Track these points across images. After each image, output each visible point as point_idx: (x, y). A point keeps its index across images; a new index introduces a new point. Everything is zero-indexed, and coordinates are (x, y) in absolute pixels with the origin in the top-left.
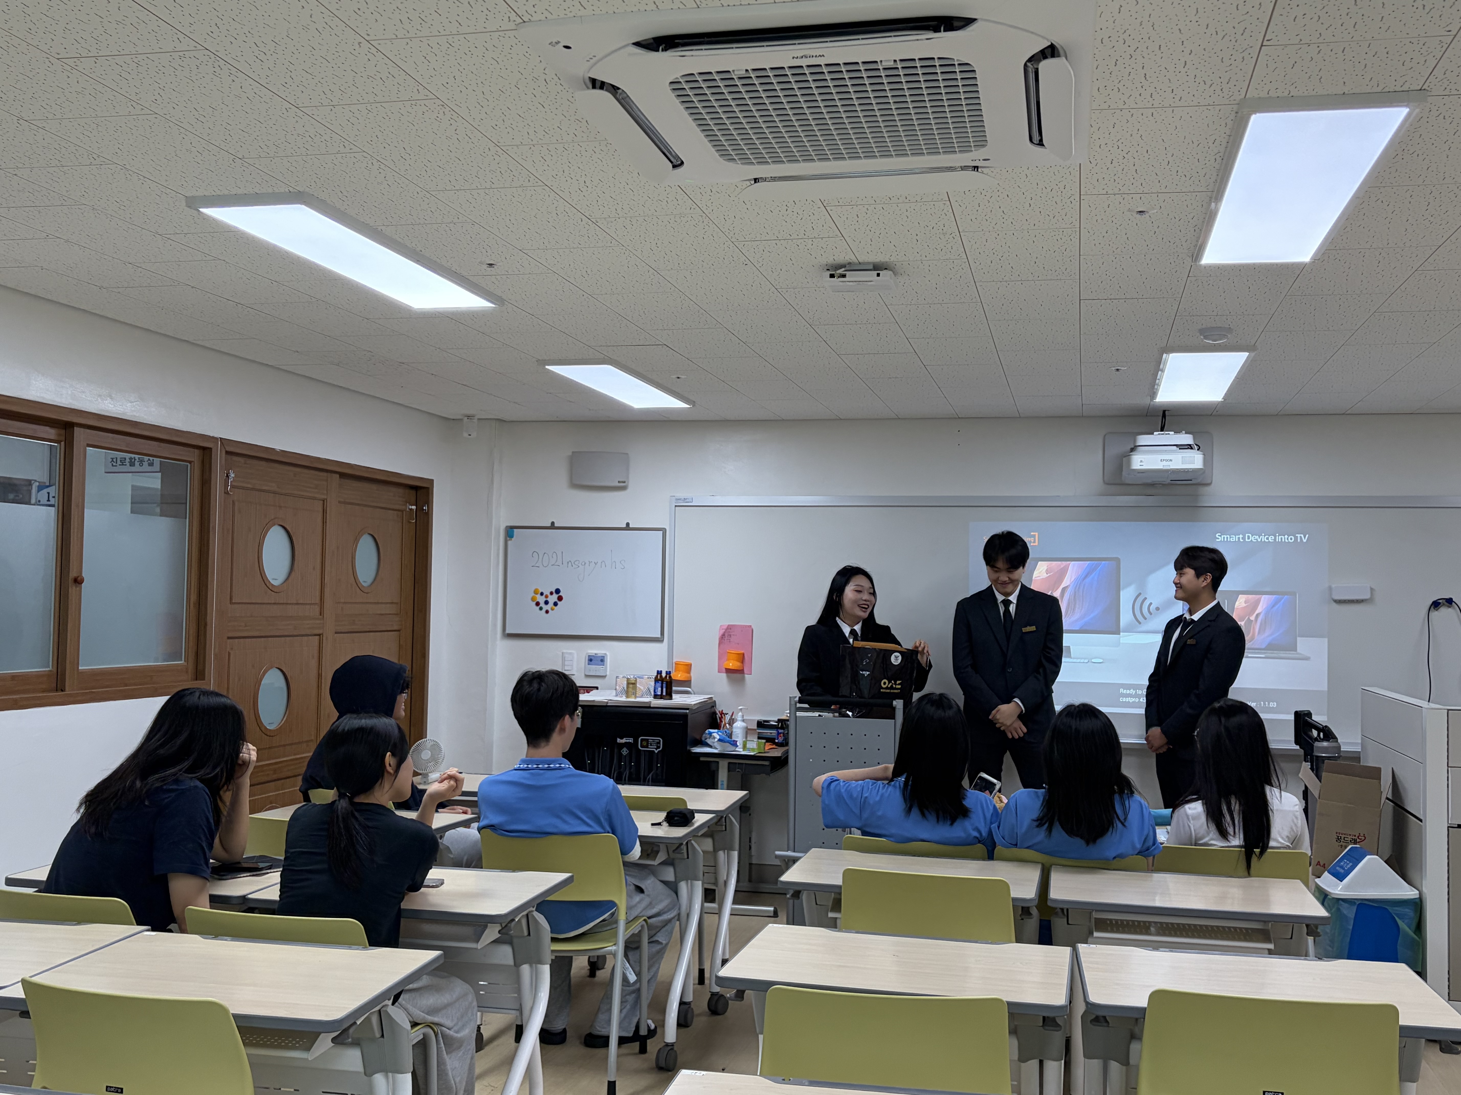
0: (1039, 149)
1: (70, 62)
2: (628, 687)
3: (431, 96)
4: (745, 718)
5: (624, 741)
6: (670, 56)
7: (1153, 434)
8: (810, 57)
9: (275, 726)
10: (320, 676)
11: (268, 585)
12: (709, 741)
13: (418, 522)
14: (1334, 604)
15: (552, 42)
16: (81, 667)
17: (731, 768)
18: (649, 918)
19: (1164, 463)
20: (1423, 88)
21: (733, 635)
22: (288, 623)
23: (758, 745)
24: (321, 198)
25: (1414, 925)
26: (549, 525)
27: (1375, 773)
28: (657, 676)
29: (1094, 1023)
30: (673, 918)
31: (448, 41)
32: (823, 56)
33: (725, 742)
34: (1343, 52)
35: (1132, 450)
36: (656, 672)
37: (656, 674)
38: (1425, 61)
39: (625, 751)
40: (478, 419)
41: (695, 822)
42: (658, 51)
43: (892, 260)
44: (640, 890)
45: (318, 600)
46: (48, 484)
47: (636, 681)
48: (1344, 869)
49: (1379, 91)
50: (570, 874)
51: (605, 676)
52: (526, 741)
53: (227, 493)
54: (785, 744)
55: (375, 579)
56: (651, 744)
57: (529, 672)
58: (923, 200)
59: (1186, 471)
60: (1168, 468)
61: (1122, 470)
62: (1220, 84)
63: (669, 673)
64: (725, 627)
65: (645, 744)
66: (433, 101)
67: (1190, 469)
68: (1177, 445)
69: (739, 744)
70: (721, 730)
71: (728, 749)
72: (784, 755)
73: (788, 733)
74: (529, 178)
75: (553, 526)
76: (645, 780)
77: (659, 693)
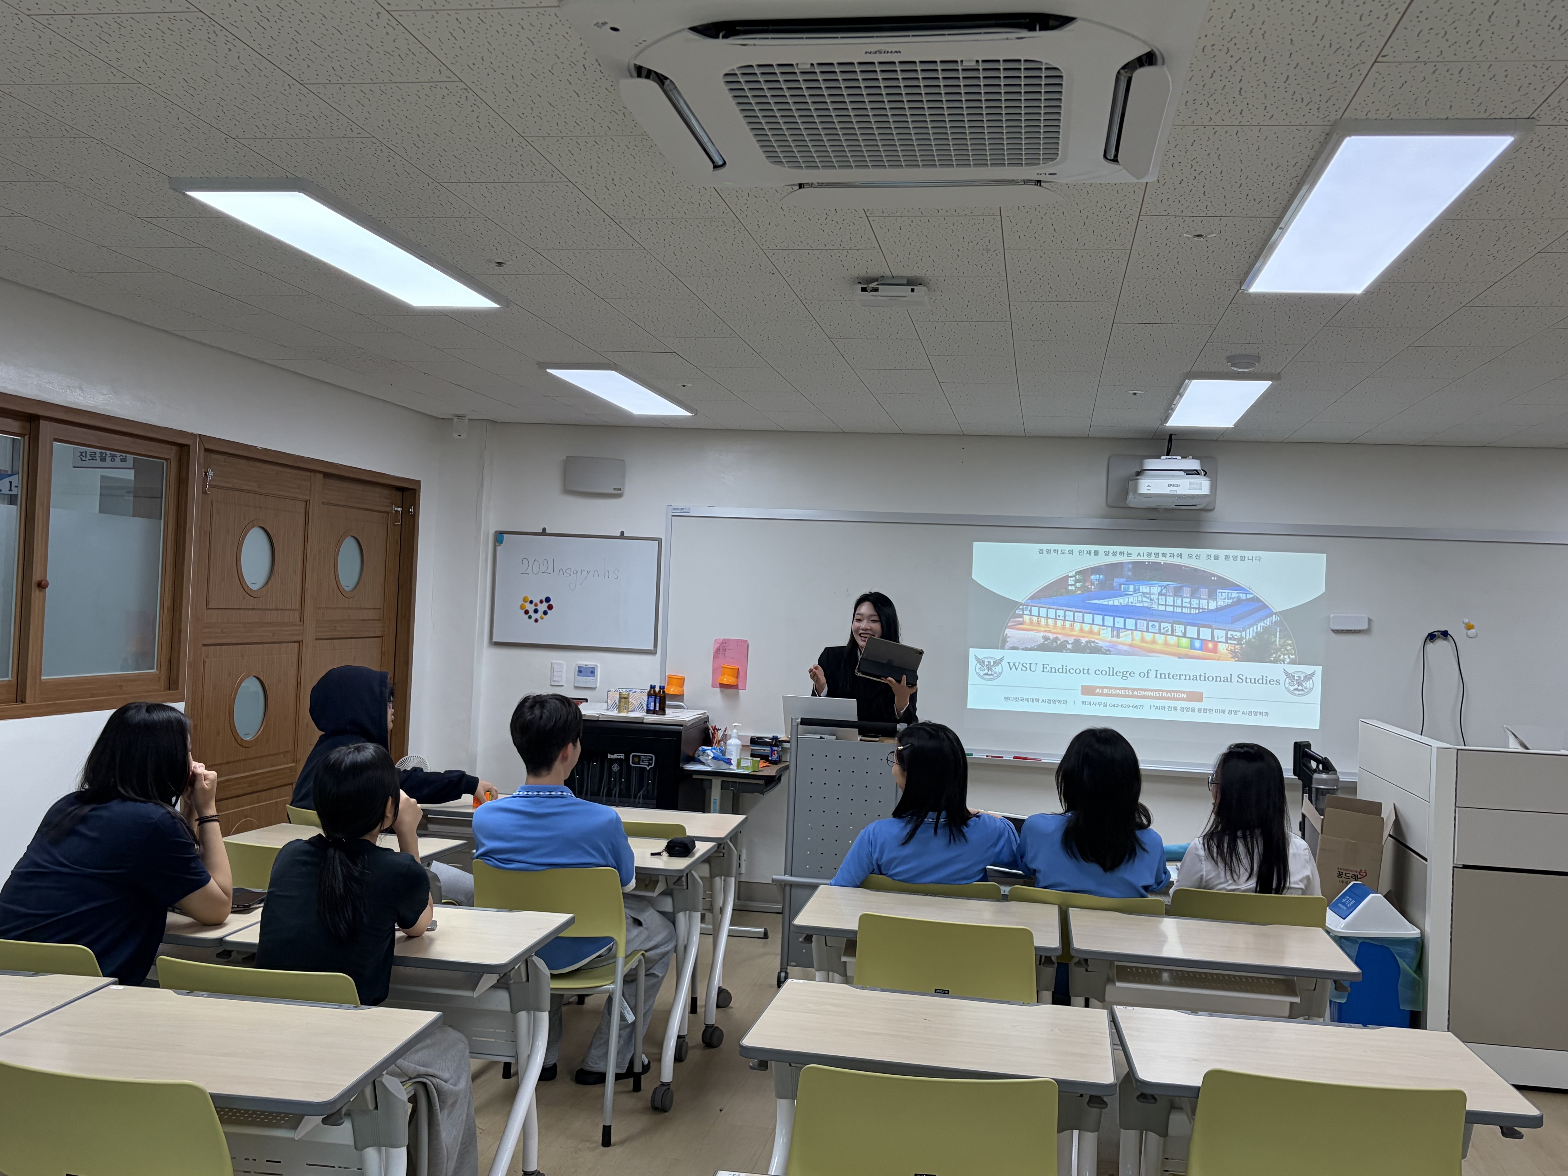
0: (1113, 166)
1: (42, 19)
2: (620, 701)
3: (454, 78)
4: (740, 734)
5: (615, 756)
6: (728, 44)
7: (1159, 457)
8: (885, 52)
9: (250, 737)
10: (298, 684)
11: (246, 590)
12: (702, 758)
13: (403, 525)
14: (1331, 632)
15: (598, 23)
16: (44, 676)
17: (724, 786)
18: (646, 951)
19: (1172, 488)
20: (1531, 117)
21: (728, 649)
22: (266, 629)
23: (753, 763)
24: (321, 186)
25: (1414, 965)
26: (541, 531)
27: (1375, 808)
28: (650, 691)
29: (1142, 1100)
30: (670, 950)
31: (479, 16)
32: (900, 52)
33: (719, 760)
34: (1459, 73)
35: (1139, 473)
36: (649, 686)
37: (649, 689)
38: (1543, 87)
39: (615, 768)
40: (469, 419)
41: (696, 852)
42: (718, 37)
43: (927, 275)
44: (638, 923)
45: (298, 606)
46: (10, 472)
47: (629, 695)
48: (1346, 906)
49: (1485, 117)
50: (571, 915)
51: (596, 690)
52: (526, 770)
53: (205, 492)
54: (779, 761)
55: (358, 584)
56: (643, 760)
57: (530, 696)
58: (973, 214)
59: (1193, 497)
60: (1175, 493)
61: (1127, 494)
62: (1318, 102)
63: (662, 688)
64: (721, 641)
65: (637, 761)
66: (456, 84)
67: (1197, 495)
68: (1185, 471)
69: (733, 762)
70: (714, 747)
71: (721, 767)
72: (776, 774)
73: (782, 750)
74: (552, 173)
75: (544, 533)
76: (635, 797)
77: (652, 708)
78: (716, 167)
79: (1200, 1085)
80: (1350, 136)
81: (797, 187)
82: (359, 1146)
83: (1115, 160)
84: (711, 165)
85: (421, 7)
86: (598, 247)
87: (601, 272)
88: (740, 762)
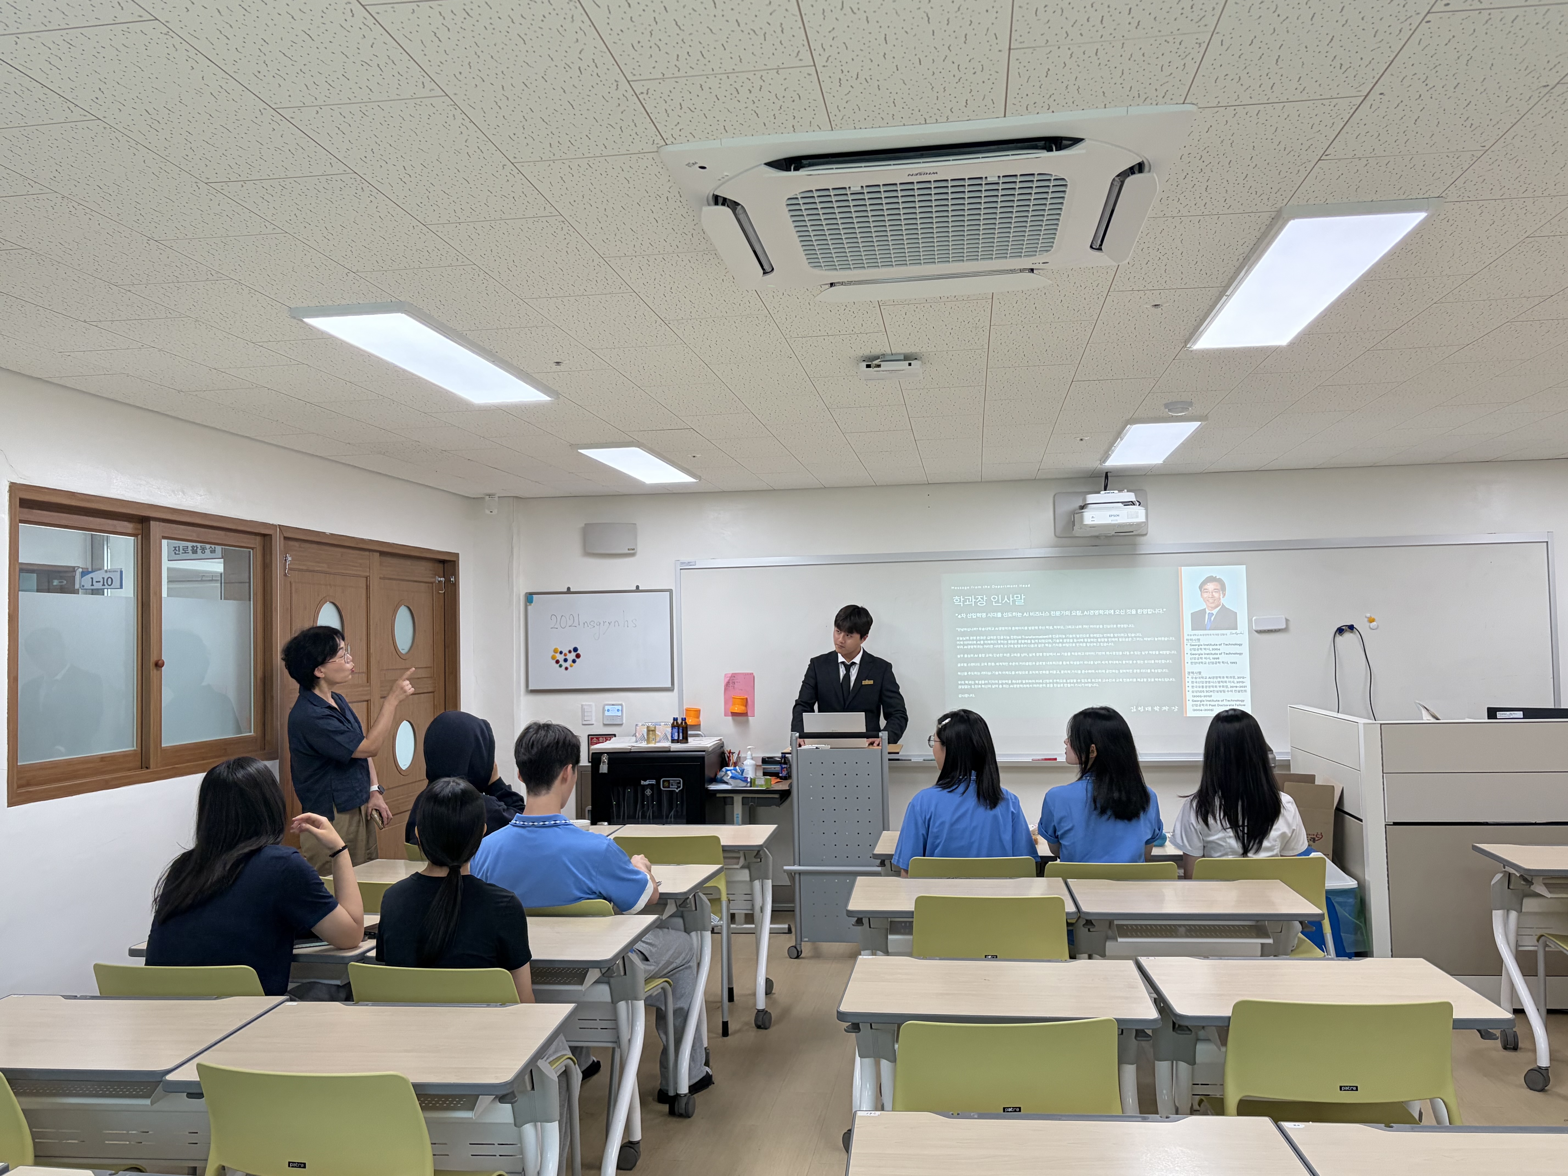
0: (1097, 253)
1: (218, 186)
2: (648, 734)
3: (555, 213)
4: (753, 755)
5: (647, 782)
6: (796, 175)
7: (1099, 493)
12: (725, 779)
13: (446, 593)
14: (1256, 634)
15: (689, 163)
17: (744, 802)
19: (1113, 518)
20: (1441, 196)
21: (737, 682)
23: (766, 780)
24: (419, 307)
26: (566, 590)
27: (1308, 779)
28: (673, 723)
29: (1177, 1031)
31: (589, 162)
33: (737, 779)
34: (1386, 165)
35: (1082, 507)
36: (673, 719)
37: (672, 721)
38: (1453, 172)
39: (648, 792)
40: (499, 497)
42: (788, 170)
43: (921, 351)
45: (365, 669)
47: (655, 728)
49: (1404, 198)
51: (622, 724)
53: (285, 575)
54: (788, 777)
55: (411, 647)
56: (672, 784)
58: (969, 299)
59: (1131, 525)
60: (1116, 522)
61: (1074, 525)
62: (1269, 194)
63: (683, 719)
64: (730, 675)
65: (667, 785)
66: (556, 218)
67: (1135, 522)
68: (1122, 502)
69: (749, 780)
70: (732, 768)
71: (740, 785)
72: (788, 788)
73: (790, 767)
74: (621, 286)
75: (569, 591)
76: (667, 817)
77: (676, 738)
78: (765, 273)
79: (1230, 1015)
80: (1294, 219)
81: (827, 287)
82: (518, 1123)
83: (1100, 249)
84: (762, 271)
85: (542, 159)
86: (646, 345)
87: (643, 365)
88: (755, 780)
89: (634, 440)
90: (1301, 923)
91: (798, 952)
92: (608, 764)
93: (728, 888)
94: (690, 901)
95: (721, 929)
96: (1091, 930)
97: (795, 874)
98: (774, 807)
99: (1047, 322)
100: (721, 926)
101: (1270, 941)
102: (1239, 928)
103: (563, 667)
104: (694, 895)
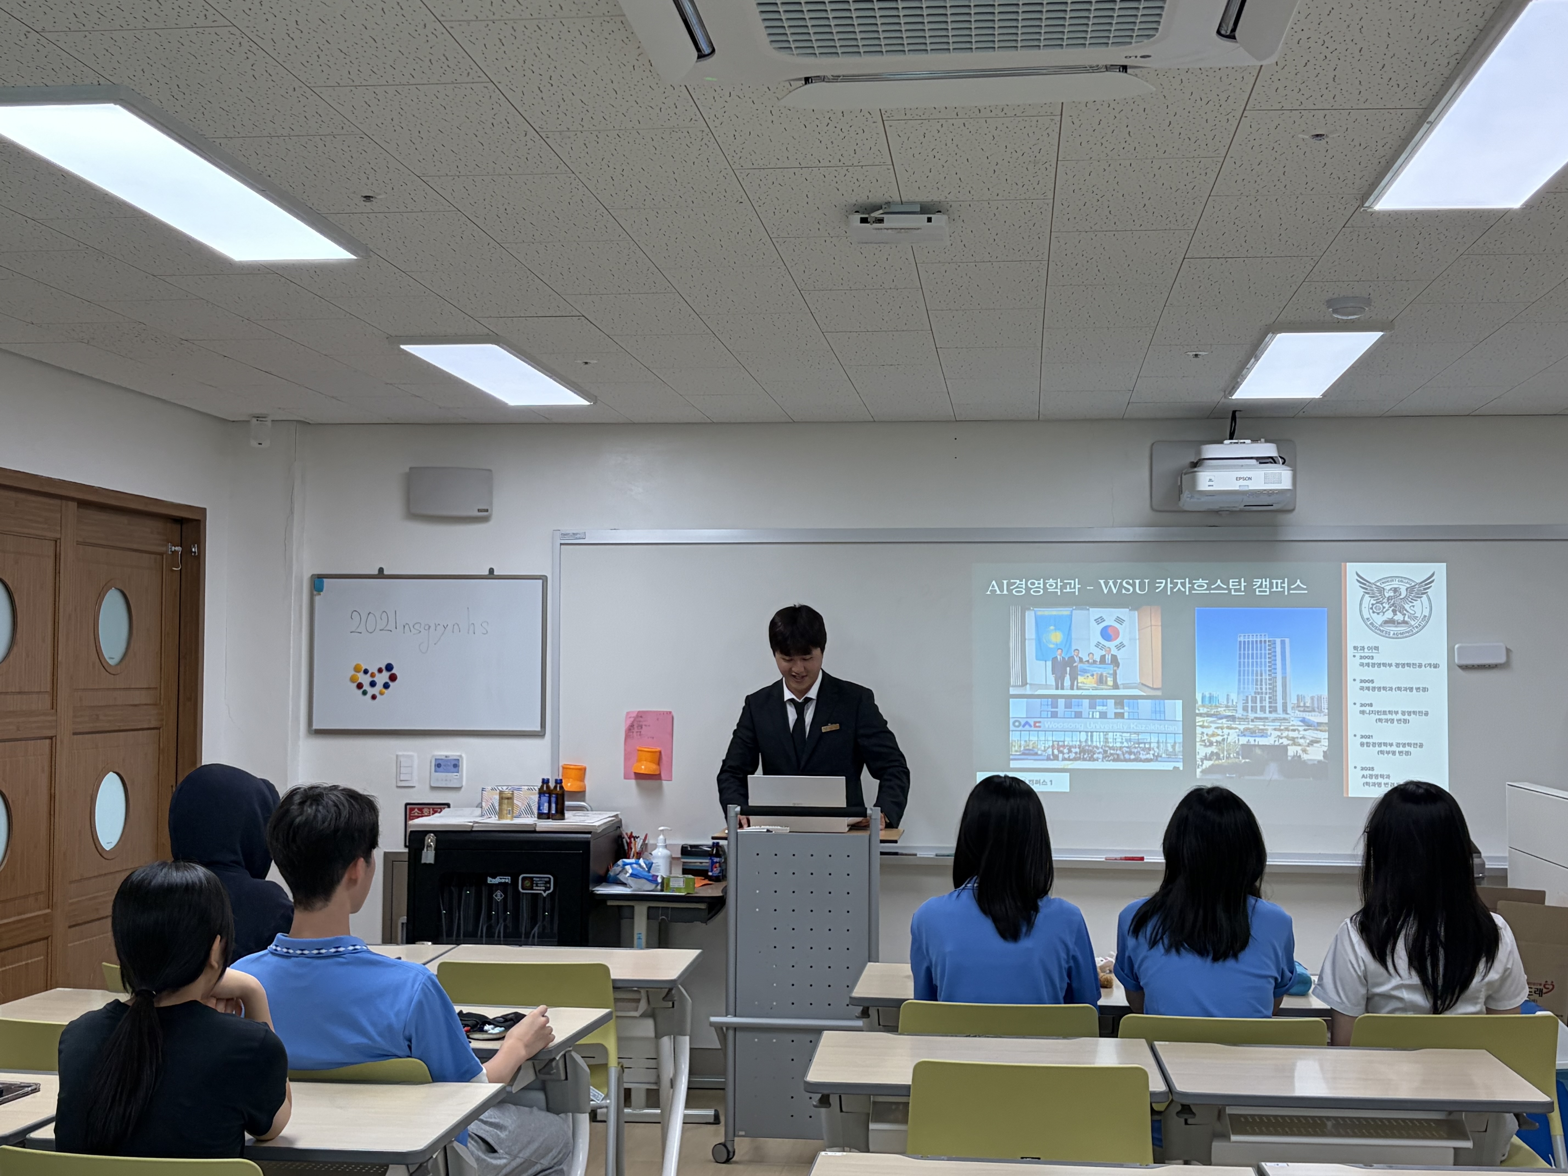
0: (1228, 43)
2: (500, 804)
4: (668, 842)
5: (497, 880)
7: (1222, 443)
10: (52, 797)
12: (622, 877)
13: (183, 572)
17: (651, 914)
19: (1242, 482)
21: (645, 725)
22: (8, 720)
23: (686, 882)
24: (143, 95)
26: (376, 572)
28: (542, 787)
33: (642, 878)
35: (1196, 464)
36: (541, 781)
37: (540, 784)
39: (498, 896)
40: (273, 421)
43: (948, 199)
45: (48, 688)
47: (513, 794)
51: (460, 788)
54: (721, 878)
55: (125, 655)
56: (537, 884)
58: (1024, 114)
59: (1270, 493)
60: (1246, 489)
61: (1181, 491)
63: (559, 782)
64: (635, 715)
65: (528, 885)
67: (1276, 490)
68: (1257, 459)
69: (659, 880)
70: (633, 861)
71: (647, 888)
72: (721, 894)
73: (725, 862)
74: (469, 70)
75: (381, 574)
76: (527, 935)
77: (546, 811)
78: (701, 56)
81: (800, 83)
83: (1232, 37)
84: (695, 54)
86: (509, 172)
87: (506, 206)
88: (669, 879)
89: (491, 333)
90: (1517, 1116)
91: (728, 1152)
92: (436, 849)
93: (619, 1048)
94: (557, 1064)
95: (607, 1114)
96: (1190, 1121)
97: (727, 1029)
98: (698, 923)
99: (1147, 158)
100: (607, 1107)
101: (1468, 1144)
102: (1420, 1123)
103: (369, 695)
104: (564, 1055)
